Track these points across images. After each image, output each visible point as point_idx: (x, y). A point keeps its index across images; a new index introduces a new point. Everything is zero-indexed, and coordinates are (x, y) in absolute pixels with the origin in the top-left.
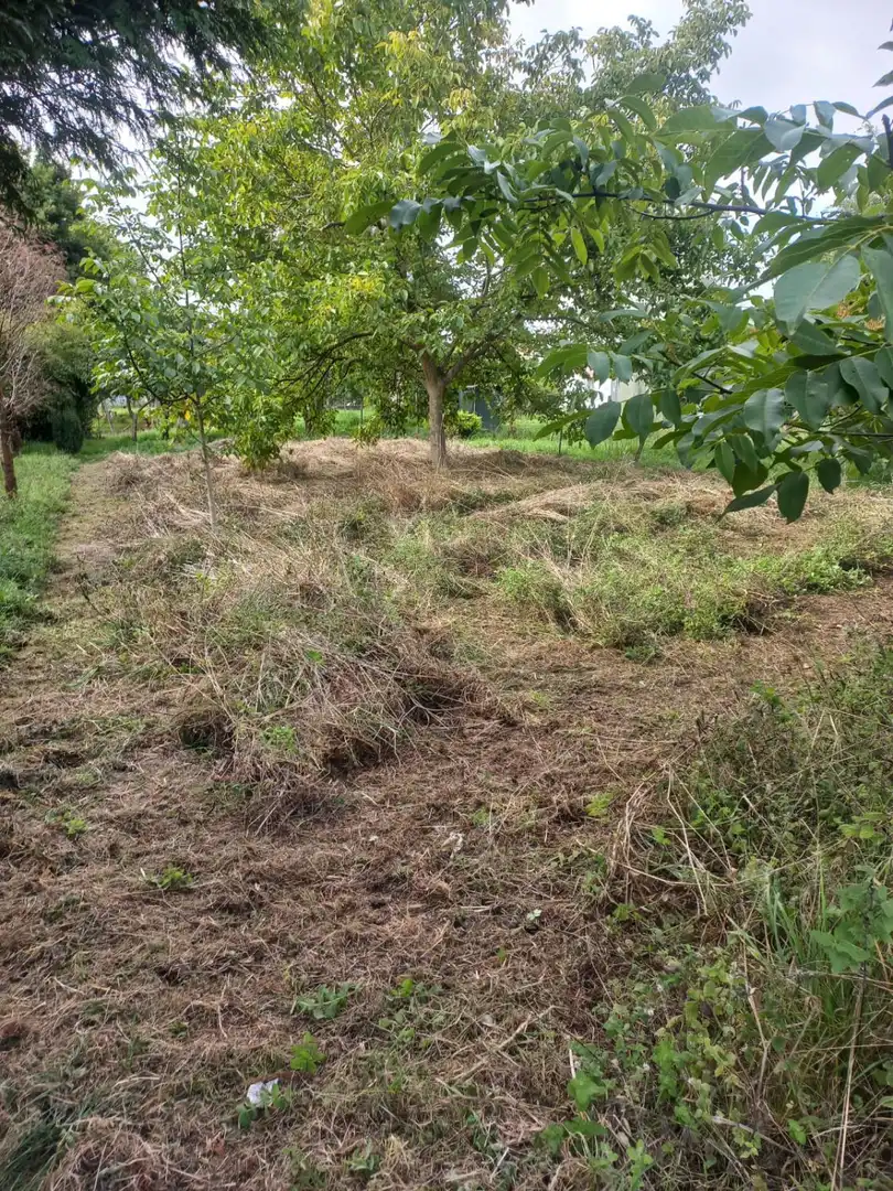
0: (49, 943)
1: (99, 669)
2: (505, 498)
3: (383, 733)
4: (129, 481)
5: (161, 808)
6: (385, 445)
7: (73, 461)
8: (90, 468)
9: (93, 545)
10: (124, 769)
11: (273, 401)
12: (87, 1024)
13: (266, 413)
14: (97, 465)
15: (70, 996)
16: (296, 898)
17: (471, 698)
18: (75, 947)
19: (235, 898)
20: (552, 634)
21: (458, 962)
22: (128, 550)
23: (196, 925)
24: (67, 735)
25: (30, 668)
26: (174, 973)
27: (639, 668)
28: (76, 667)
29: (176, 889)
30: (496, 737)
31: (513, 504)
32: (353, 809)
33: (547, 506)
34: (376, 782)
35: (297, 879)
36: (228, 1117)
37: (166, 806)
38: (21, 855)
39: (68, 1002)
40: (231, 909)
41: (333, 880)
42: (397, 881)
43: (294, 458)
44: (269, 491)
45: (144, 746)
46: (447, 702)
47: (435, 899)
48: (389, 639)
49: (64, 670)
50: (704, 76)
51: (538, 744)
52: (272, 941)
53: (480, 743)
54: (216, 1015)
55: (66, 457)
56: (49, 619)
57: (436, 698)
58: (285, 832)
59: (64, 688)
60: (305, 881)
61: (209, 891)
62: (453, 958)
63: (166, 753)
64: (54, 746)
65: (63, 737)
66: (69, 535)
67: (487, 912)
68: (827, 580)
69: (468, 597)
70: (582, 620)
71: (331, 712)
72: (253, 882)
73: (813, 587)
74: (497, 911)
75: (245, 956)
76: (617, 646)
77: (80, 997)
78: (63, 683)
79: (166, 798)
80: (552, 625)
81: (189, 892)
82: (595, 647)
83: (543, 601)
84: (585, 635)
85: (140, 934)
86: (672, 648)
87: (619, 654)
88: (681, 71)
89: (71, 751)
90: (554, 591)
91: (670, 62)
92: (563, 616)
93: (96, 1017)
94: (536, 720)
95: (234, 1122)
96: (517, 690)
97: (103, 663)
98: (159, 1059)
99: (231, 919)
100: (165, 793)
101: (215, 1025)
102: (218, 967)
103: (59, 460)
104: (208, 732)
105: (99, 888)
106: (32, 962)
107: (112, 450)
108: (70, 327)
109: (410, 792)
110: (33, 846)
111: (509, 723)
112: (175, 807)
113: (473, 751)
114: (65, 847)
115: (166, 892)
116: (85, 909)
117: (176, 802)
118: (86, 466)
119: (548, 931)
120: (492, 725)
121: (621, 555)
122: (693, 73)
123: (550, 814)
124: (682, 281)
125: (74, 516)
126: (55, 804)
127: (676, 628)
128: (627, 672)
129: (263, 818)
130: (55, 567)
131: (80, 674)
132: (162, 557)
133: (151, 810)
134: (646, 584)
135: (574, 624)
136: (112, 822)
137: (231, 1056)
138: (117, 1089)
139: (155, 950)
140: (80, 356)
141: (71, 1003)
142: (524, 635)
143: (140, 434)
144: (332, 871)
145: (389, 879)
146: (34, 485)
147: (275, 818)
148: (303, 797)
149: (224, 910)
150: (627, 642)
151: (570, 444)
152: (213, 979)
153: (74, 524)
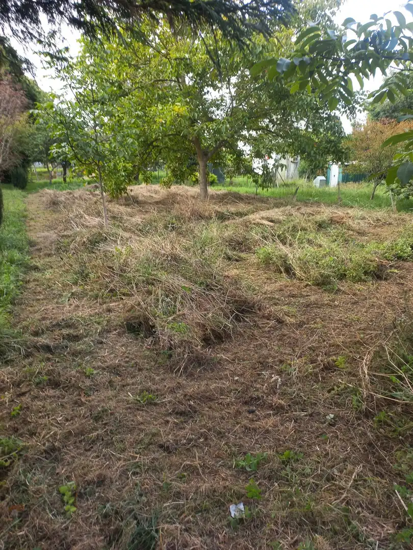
0: (100, 432)
1: (73, 294)
2: (240, 214)
3: (226, 326)
4: (54, 203)
5: (127, 362)
6: (174, 188)
7: (23, 193)
8: (32, 197)
9: (46, 234)
10: (102, 343)
11: (127, 165)
12: (134, 474)
13: (124, 171)
14: (35, 195)
15: (119, 459)
16: (210, 408)
17: (259, 309)
18: (112, 433)
19: (182, 408)
20: (284, 280)
21: (303, 441)
22: (66, 236)
23: (168, 422)
24: (69, 326)
25: (35, 293)
26: (168, 447)
27: (332, 296)
28: (59, 292)
29: (150, 403)
30: (275, 328)
31: (245, 218)
32: (219, 363)
33: (263, 218)
34: (226, 350)
35: (207, 398)
36: (225, 522)
37: (128, 361)
38: (67, 386)
39: (120, 463)
40: (182, 414)
41: (223, 399)
42: (256, 399)
43: (132, 194)
44: (123, 209)
45: (109, 332)
46: (248, 312)
47: (279, 409)
48: (219, 281)
49: (54, 294)
50: (333, 13)
51: (298, 332)
52: (209, 430)
53: (269, 331)
54: (198, 469)
55: (20, 191)
56: (36, 268)
57: (243, 310)
58: (191, 375)
59: (57, 303)
60: (210, 399)
61: (166, 404)
62: (300, 438)
63: (119, 334)
64: (65, 332)
65: (67, 327)
66: (31, 228)
67: (306, 415)
68: (406, 255)
69: (237, 261)
70: (298, 272)
71: (197, 316)
72: (189, 400)
73: (400, 258)
74: (311, 415)
75: (199, 438)
76: (318, 285)
77: (125, 460)
78: (55, 300)
79: (127, 357)
80: (284, 274)
81: (155, 404)
82: (307, 285)
83: (279, 263)
84: (301, 280)
85: (142, 427)
86: (344, 286)
87: (319, 289)
88: (322, 11)
89: (75, 334)
90: (284, 259)
91: (318, 6)
92: (289, 270)
93: (138, 470)
94: (293, 320)
95: (229, 525)
96: (276, 305)
97: (73, 291)
98: (179, 493)
99: (182, 419)
100: (127, 355)
101: (198, 474)
102: (189, 444)
103: (16, 192)
104: (140, 326)
105: (112, 404)
106: (94, 441)
107: (41, 188)
108: (20, 128)
109: (244, 356)
110: (73, 382)
111: (280, 321)
112: (133, 362)
113: (267, 335)
114: (88, 383)
115: (145, 405)
116: (112, 414)
117: (133, 359)
118: (30, 196)
119: (340, 424)
120: (272, 323)
121: (310, 242)
122: (328, 12)
123: (319, 367)
124: (319, 113)
125: (31, 219)
126: (74, 360)
127: (342, 277)
128: (326, 298)
129: (180, 368)
130: (32, 244)
131: (62, 296)
132: (85, 240)
133: (123, 364)
134: (325, 256)
135: (294, 274)
136: (105, 369)
137: (215, 491)
138: (166, 508)
139: (154, 435)
140: (25, 142)
141: (122, 463)
142: (271, 279)
143: (54, 180)
144: (222, 394)
145: (252, 398)
146: (10, 204)
147: (186, 368)
148: (197, 357)
149: (177, 413)
150: (323, 283)
151: (263, 189)
152: (188, 450)
153: (32, 223)
